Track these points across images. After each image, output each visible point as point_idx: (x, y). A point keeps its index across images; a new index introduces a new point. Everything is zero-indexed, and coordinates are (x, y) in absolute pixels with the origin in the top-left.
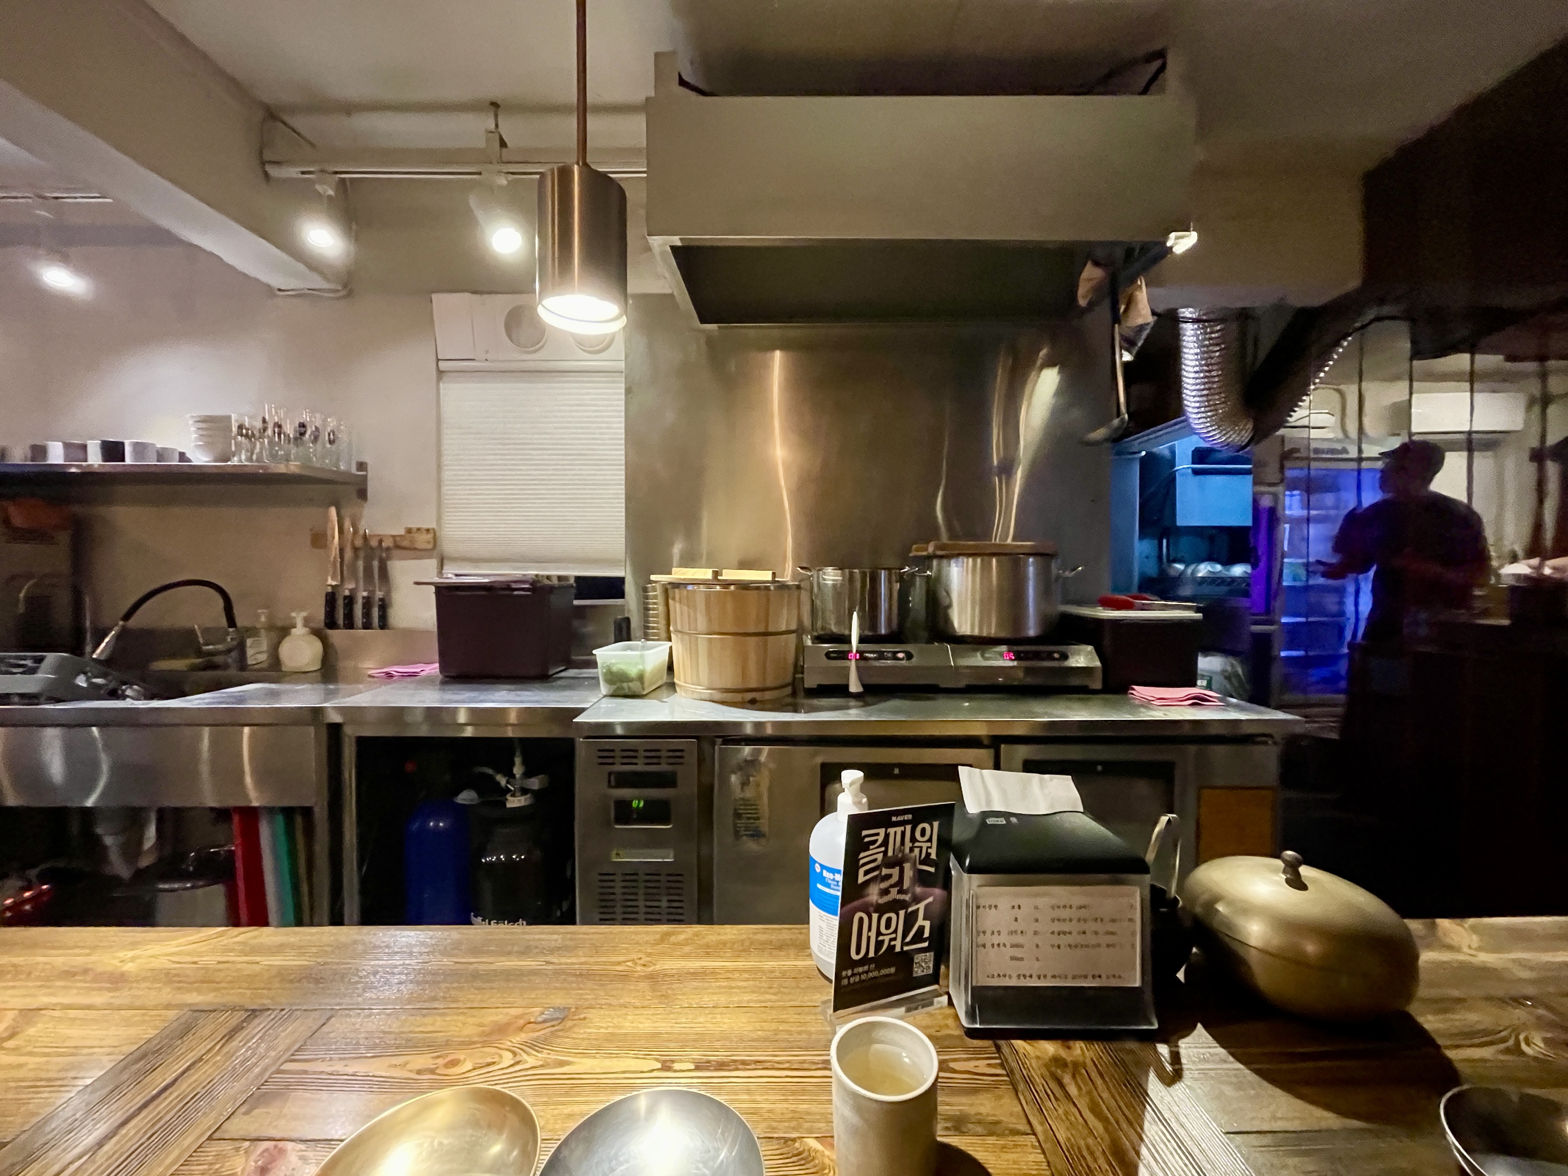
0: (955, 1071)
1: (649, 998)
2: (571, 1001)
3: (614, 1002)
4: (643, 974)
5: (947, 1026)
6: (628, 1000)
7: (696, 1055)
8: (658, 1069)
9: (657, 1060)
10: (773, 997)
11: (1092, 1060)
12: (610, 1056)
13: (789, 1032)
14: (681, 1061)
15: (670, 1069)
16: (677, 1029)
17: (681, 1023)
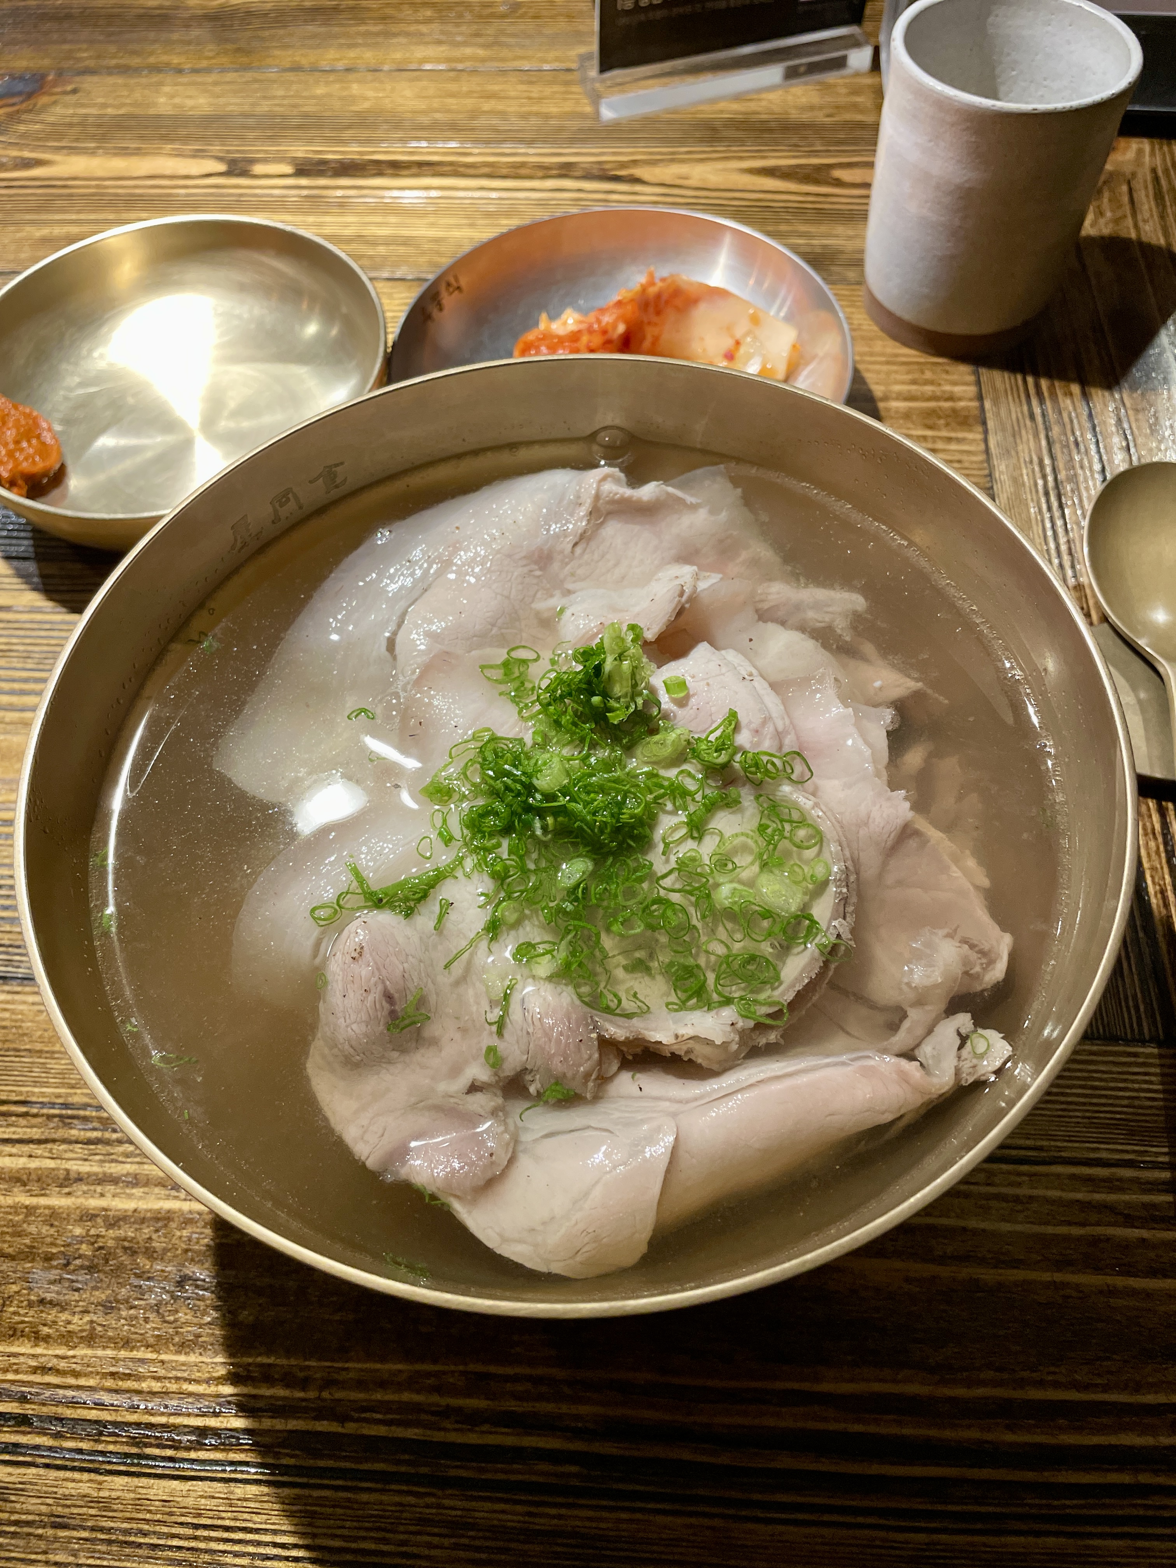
0: (839, 183)
1: (211, 54)
2: (47, 62)
3: (135, 61)
4: (200, 12)
5: (855, 107)
6: (166, 58)
7: (301, 150)
8: (220, 174)
9: (220, 159)
10: (481, 52)
12: (124, 152)
13: (503, 115)
14: (265, 161)
15: (245, 173)
16: (264, 107)
17: (274, 97)
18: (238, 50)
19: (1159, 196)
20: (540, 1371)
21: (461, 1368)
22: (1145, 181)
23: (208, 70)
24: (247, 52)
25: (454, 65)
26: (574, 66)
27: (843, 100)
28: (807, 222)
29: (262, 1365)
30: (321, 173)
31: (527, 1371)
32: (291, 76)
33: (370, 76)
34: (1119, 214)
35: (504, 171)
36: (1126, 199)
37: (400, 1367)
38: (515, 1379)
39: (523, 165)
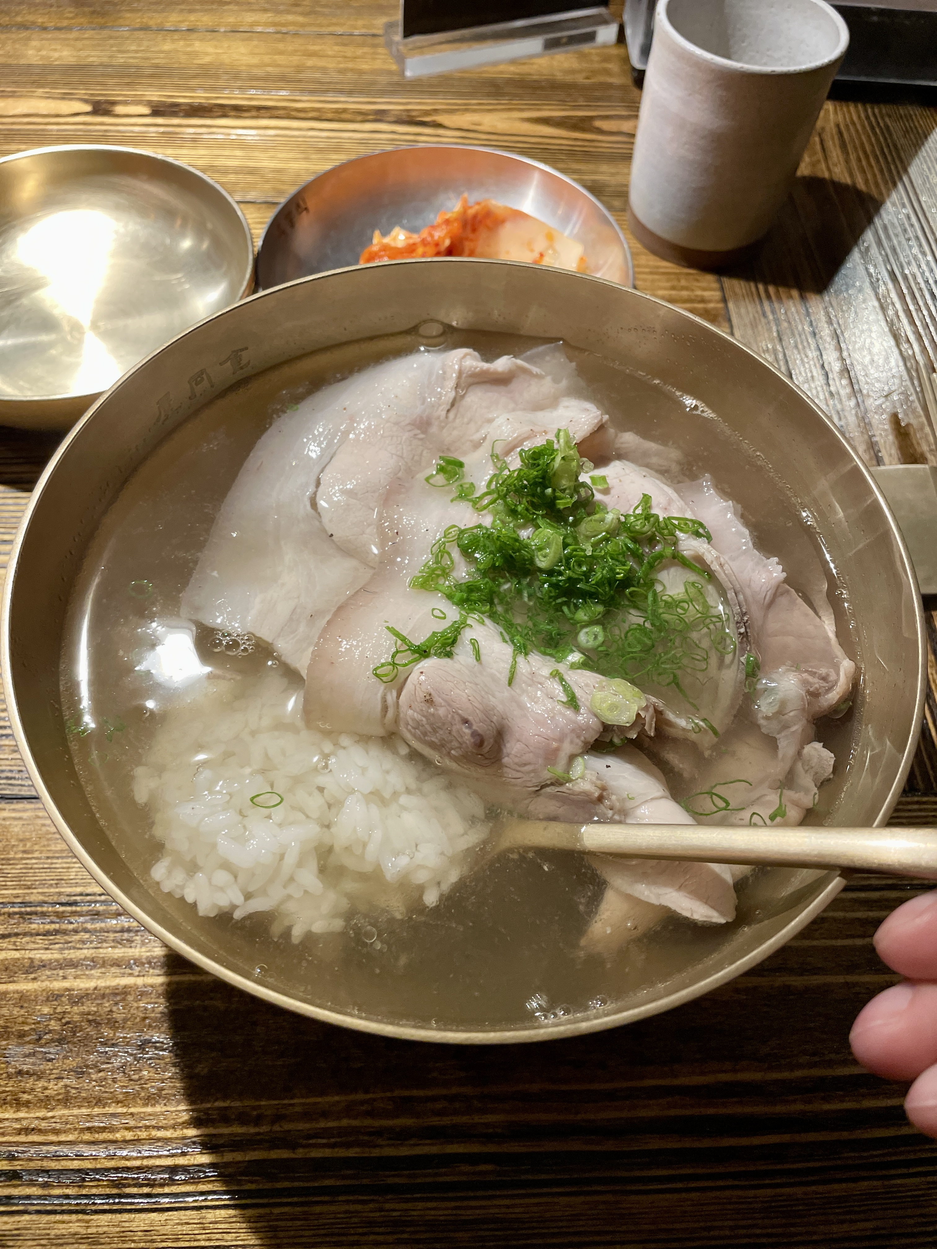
0: (597, 131)
1: (71, 15)
5: (607, 72)
6: (31, 18)
7: (155, 95)
8: (87, 114)
9: (86, 101)
10: (301, 19)
11: (838, 126)
13: (324, 70)
14: (125, 103)
15: (107, 113)
16: (120, 59)
17: (128, 51)
18: (93, 12)
19: (843, 146)
20: (455, 1090)
21: (389, 1094)
22: (832, 134)
23: (69, 29)
24: (103, 14)
25: (279, 28)
26: (380, 32)
27: (596, 66)
28: (578, 161)
29: (219, 1109)
30: (174, 114)
31: (444, 1092)
32: (141, 34)
33: (209, 35)
34: (814, 159)
35: (330, 116)
36: (818, 147)
37: (337, 1098)
38: (434, 1099)
39: (345, 111)
